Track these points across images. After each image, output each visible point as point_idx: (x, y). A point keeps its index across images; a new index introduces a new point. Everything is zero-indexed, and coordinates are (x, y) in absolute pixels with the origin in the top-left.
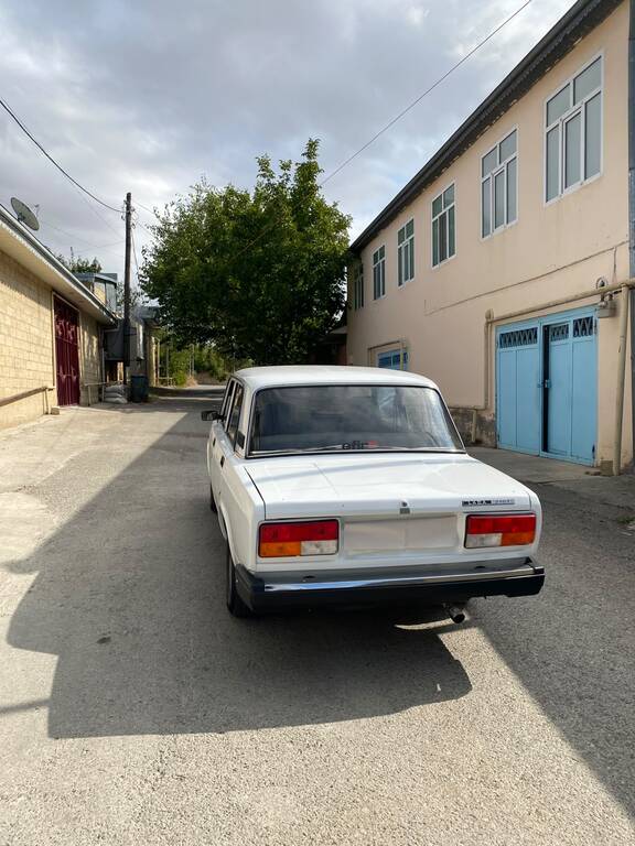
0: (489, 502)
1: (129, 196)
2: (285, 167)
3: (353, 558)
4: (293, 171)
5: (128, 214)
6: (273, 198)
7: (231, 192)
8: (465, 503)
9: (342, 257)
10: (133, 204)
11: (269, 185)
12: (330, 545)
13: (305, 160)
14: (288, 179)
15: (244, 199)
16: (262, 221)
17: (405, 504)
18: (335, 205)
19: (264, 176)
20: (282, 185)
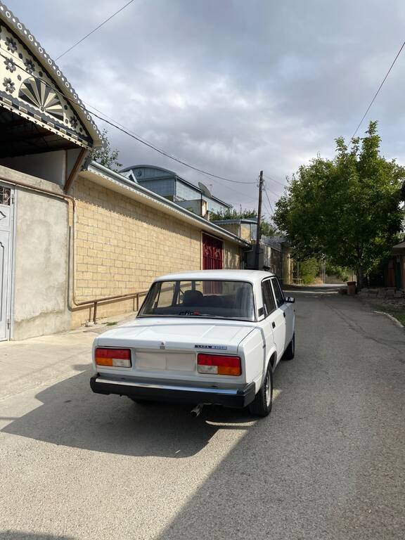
0: (210, 347)
1: (261, 173)
2: (356, 142)
3: (140, 371)
4: (361, 144)
5: (261, 183)
6: (346, 162)
7: (320, 163)
8: (196, 346)
9: (393, 196)
10: (263, 177)
11: (344, 155)
12: (126, 362)
13: (368, 135)
14: (357, 150)
15: (328, 165)
16: (337, 178)
17: (163, 344)
18: (394, 161)
19: (340, 150)
20: (353, 155)
